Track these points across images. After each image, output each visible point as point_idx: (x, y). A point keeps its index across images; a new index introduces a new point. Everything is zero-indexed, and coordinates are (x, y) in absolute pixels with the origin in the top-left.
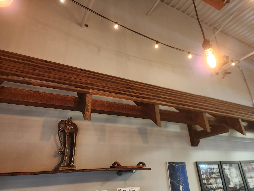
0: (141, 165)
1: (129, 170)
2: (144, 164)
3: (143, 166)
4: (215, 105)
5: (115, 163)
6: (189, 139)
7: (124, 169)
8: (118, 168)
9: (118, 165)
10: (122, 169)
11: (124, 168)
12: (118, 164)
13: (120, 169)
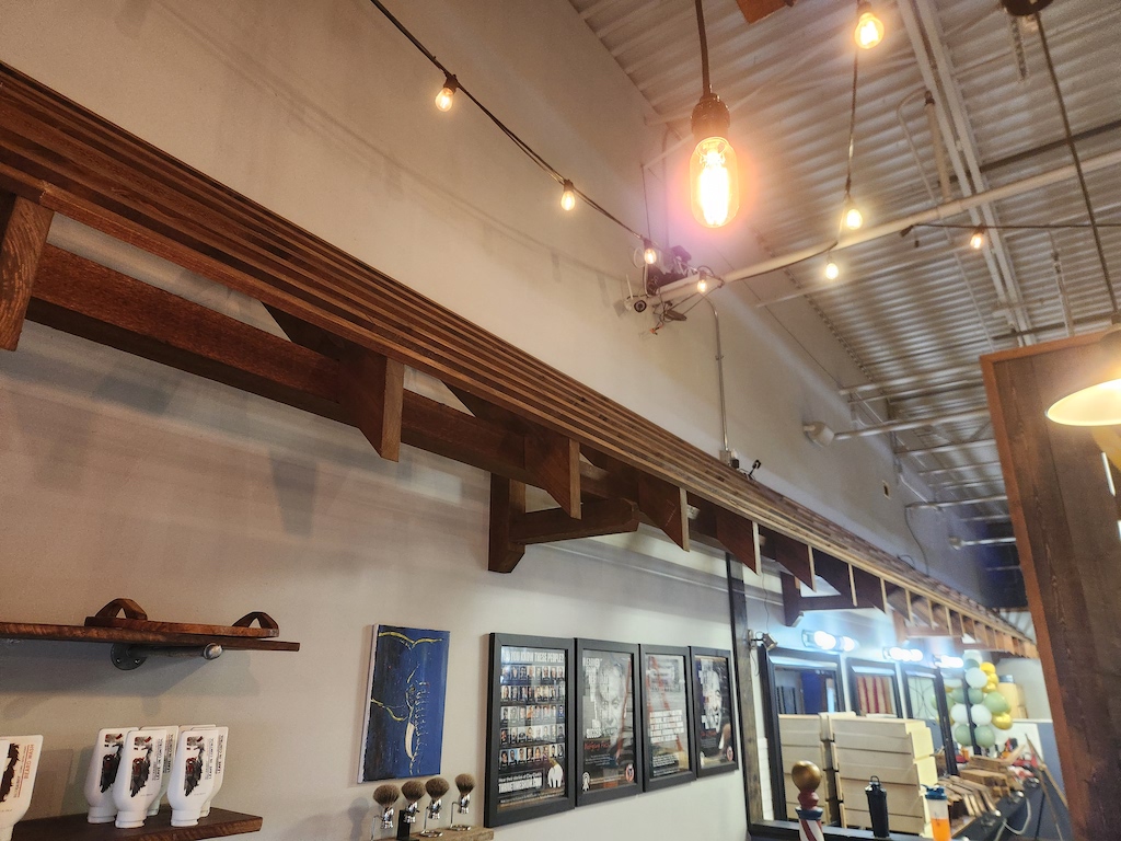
0: (256, 624)
1: (189, 643)
2: (267, 622)
3: (265, 630)
4: (613, 424)
5: (116, 605)
6: (483, 540)
7: (160, 638)
8: (129, 628)
9: (135, 614)
10: (151, 637)
11: (163, 634)
12: (136, 609)
13: (138, 637)
